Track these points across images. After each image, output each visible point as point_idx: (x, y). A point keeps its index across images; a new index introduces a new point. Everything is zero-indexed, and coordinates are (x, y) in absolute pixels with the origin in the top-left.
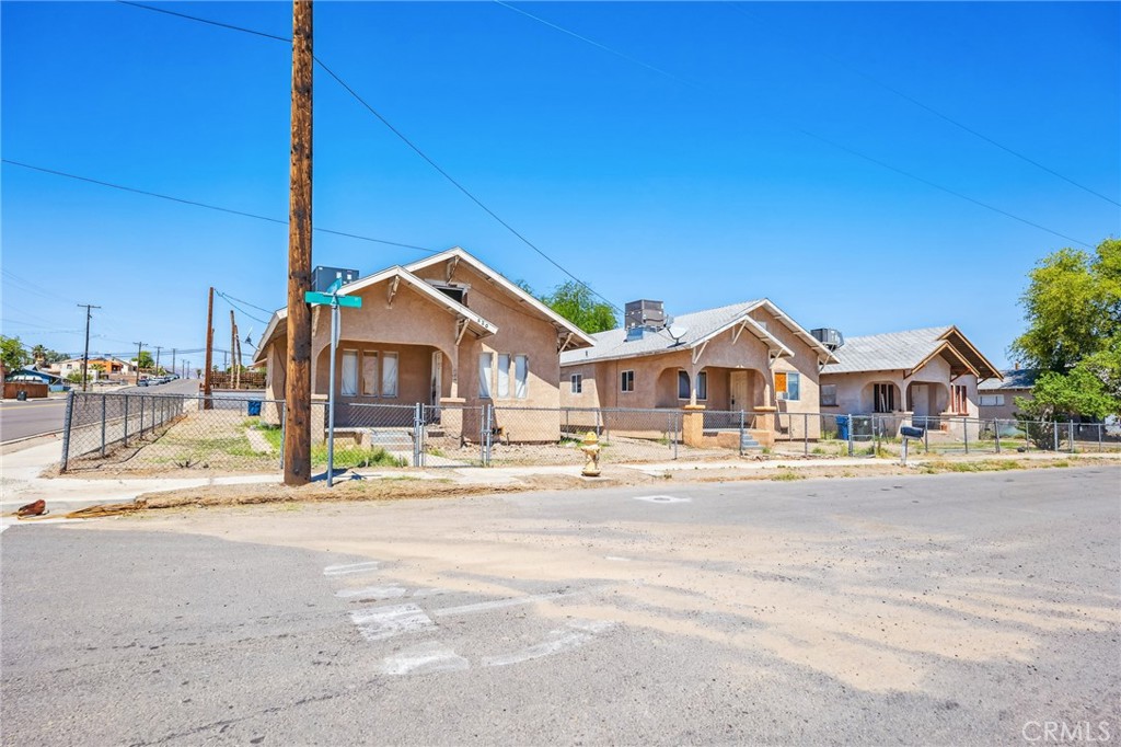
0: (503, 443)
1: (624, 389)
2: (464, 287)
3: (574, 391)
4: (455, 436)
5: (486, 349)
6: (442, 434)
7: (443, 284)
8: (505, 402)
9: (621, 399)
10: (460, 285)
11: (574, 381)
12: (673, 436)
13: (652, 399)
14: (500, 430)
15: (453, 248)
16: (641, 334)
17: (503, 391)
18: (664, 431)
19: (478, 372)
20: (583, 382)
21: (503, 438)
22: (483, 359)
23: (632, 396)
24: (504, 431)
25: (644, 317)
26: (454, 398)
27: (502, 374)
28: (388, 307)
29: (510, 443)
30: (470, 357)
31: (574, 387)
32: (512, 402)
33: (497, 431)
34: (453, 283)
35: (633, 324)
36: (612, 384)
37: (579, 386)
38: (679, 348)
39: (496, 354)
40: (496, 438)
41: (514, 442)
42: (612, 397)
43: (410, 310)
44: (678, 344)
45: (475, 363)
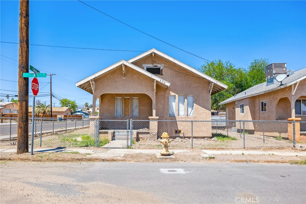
0: (181, 138)
1: (262, 110)
2: (161, 66)
3: (241, 112)
4: (154, 134)
5: (172, 94)
6: (148, 133)
7: (150, 66)
8: (182, 118)
9: (262, 115)
10: (159, 66)
11: (241, 108)
12: (283, 135)
13: (274, 116)
14: (180, 131)
15: (151, 49)
16: (273, 81)
17: (182, 113)
18: (280, 133)
19: (168, 104)
20: (244, 107)
21: (181, 135)
22: (171, 99)
23: (265, 114)
24: (182, 132)
25: (274, 72)
26: (154, 116)
27: (181, 105)
28: (124, 78)
29: (185, 138)
30: (165, 98)
31: (241, 110)
32: (185, 118)
33: (178, 132)
34: (155, 65)
35: (269, 77)
36: (257, 108)
37: (243, 110)
38: (282, 87)
39: (177, 96)
40: (177, 135)
41: (186, 137)
42: (257, 115)
43: (133, 79)
44: (281, 85)
45: (167, 100)
